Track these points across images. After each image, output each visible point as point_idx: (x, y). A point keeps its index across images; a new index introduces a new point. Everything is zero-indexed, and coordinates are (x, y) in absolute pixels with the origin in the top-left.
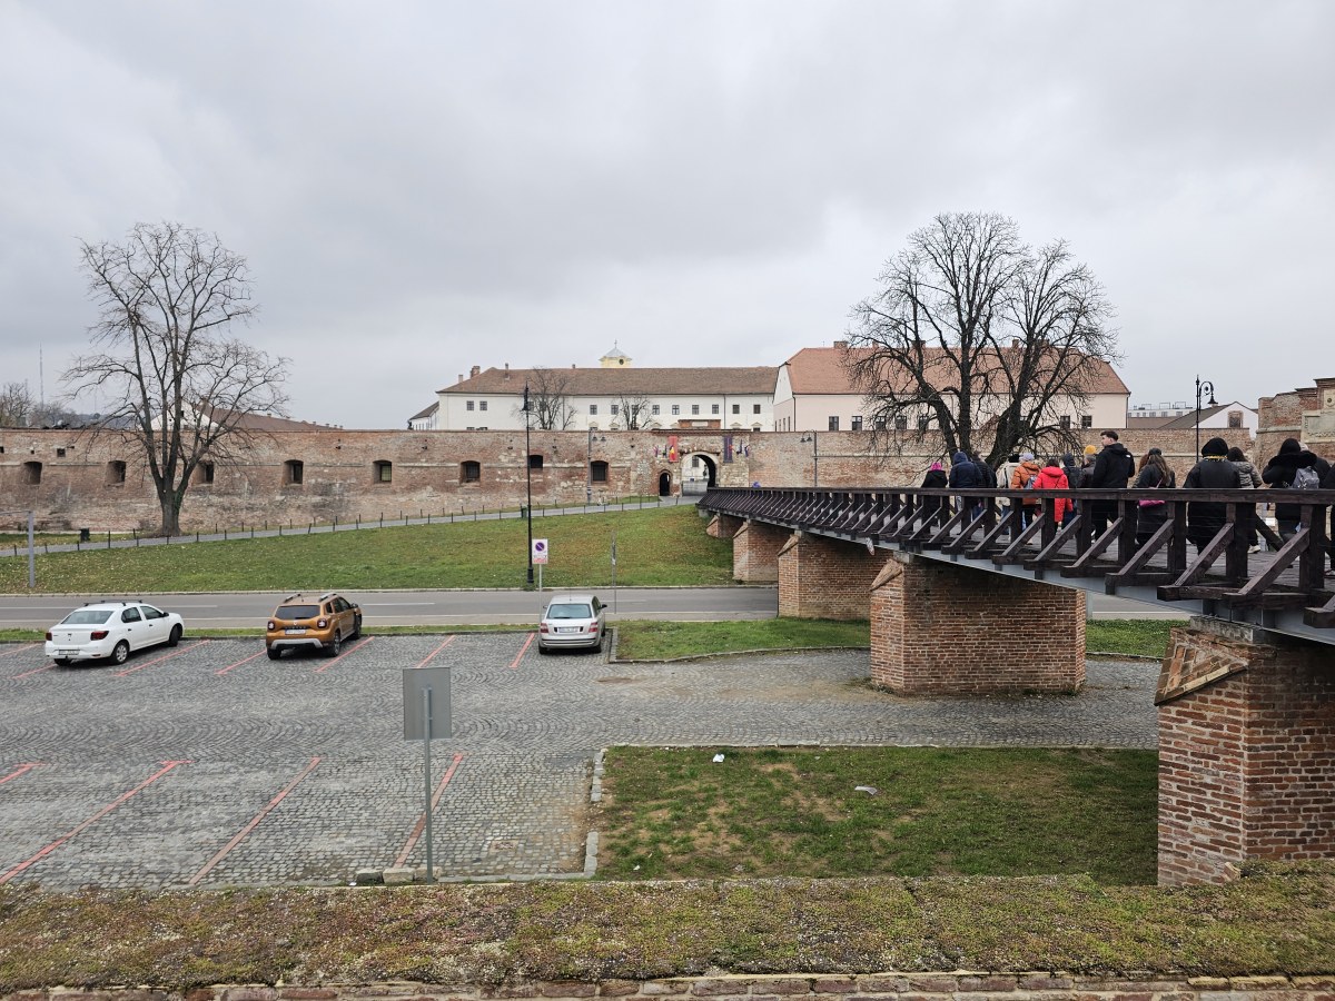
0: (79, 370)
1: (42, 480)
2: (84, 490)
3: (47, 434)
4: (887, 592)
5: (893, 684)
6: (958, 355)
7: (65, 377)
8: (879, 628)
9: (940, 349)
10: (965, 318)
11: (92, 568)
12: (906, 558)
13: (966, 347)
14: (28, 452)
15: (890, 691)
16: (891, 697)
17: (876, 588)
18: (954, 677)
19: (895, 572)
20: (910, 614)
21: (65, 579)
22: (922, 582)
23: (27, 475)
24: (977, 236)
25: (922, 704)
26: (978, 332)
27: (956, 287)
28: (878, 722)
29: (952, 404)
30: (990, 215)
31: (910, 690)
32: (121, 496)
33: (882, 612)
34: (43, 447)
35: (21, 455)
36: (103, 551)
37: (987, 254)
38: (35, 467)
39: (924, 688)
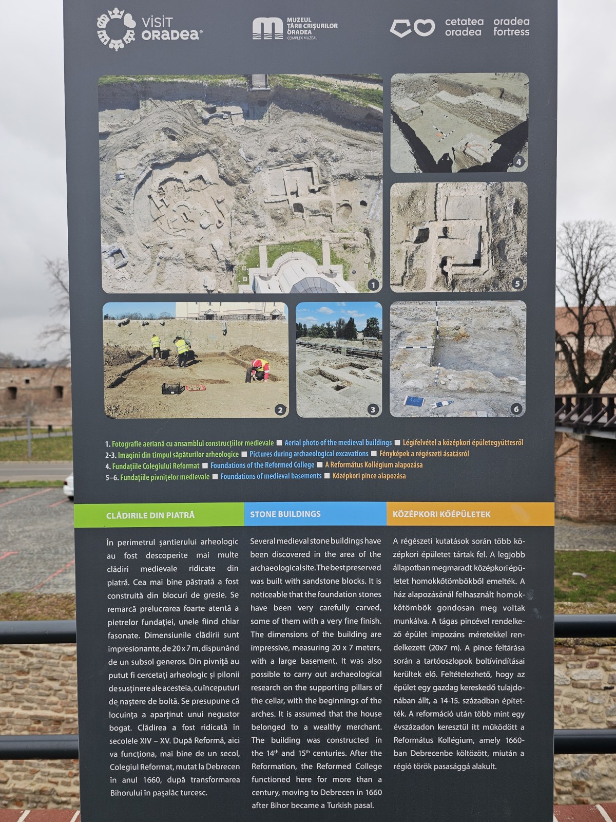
0: (46, 333)
1: (18, 398)
2: (41, 403)
3: (20, 371)
4: (568, 458)
5: (571, 515)
6: (577, 312)
7: (39, 337)
8: (561, 481)
9: (563, 308)
10: (581, 286)
11: (60, 448)
12: (580, 437)
13: (581, 306)
14: (9, 382)
15: (569, 519)
16: (570, 524)
17: (561, 456)
18: (611, 511)
19: (572, 446)
20: (583, 472)
21: (47, 453)
22: (590, 452)
23: (9, 394)
24: (588, 234)
25: (593, 527)
26: (590, 296)
27: (575, 268)
28: (569, 537)
29: (573, 342)
30: (596, 221)
31: (582, 519)
32: (61, 406)
33: (564, 471)
34: (17, 378)
35: (5, 383)
36: (63, 438)
37: (595, 246)
38: (13, 390)
39: (592, 517)
